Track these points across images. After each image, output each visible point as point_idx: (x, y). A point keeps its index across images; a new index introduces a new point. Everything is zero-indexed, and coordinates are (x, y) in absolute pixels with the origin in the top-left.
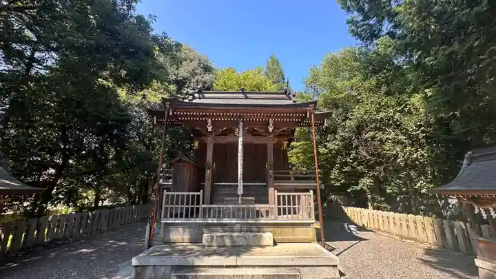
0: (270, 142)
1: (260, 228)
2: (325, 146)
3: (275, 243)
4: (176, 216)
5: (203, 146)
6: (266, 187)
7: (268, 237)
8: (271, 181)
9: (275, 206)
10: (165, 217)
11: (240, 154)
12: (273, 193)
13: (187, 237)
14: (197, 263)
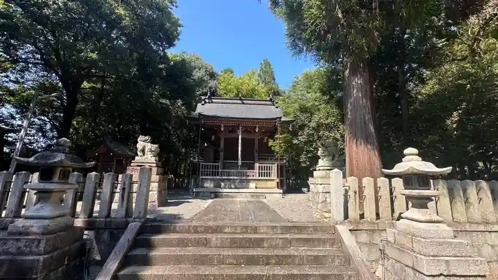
0: (257, 138)
1: (249, 181)
2: (298, 139)
3: (256, 188)
4: (207, 175)
5: (218, 139)
6: (254, 163)
7: (252, 185)
8: (256, 159)
9: (257, 171)
10: (202, 175)
11: (240, 145)
12: (257, 165)
13: (212, 186)
14: (221, 191)
